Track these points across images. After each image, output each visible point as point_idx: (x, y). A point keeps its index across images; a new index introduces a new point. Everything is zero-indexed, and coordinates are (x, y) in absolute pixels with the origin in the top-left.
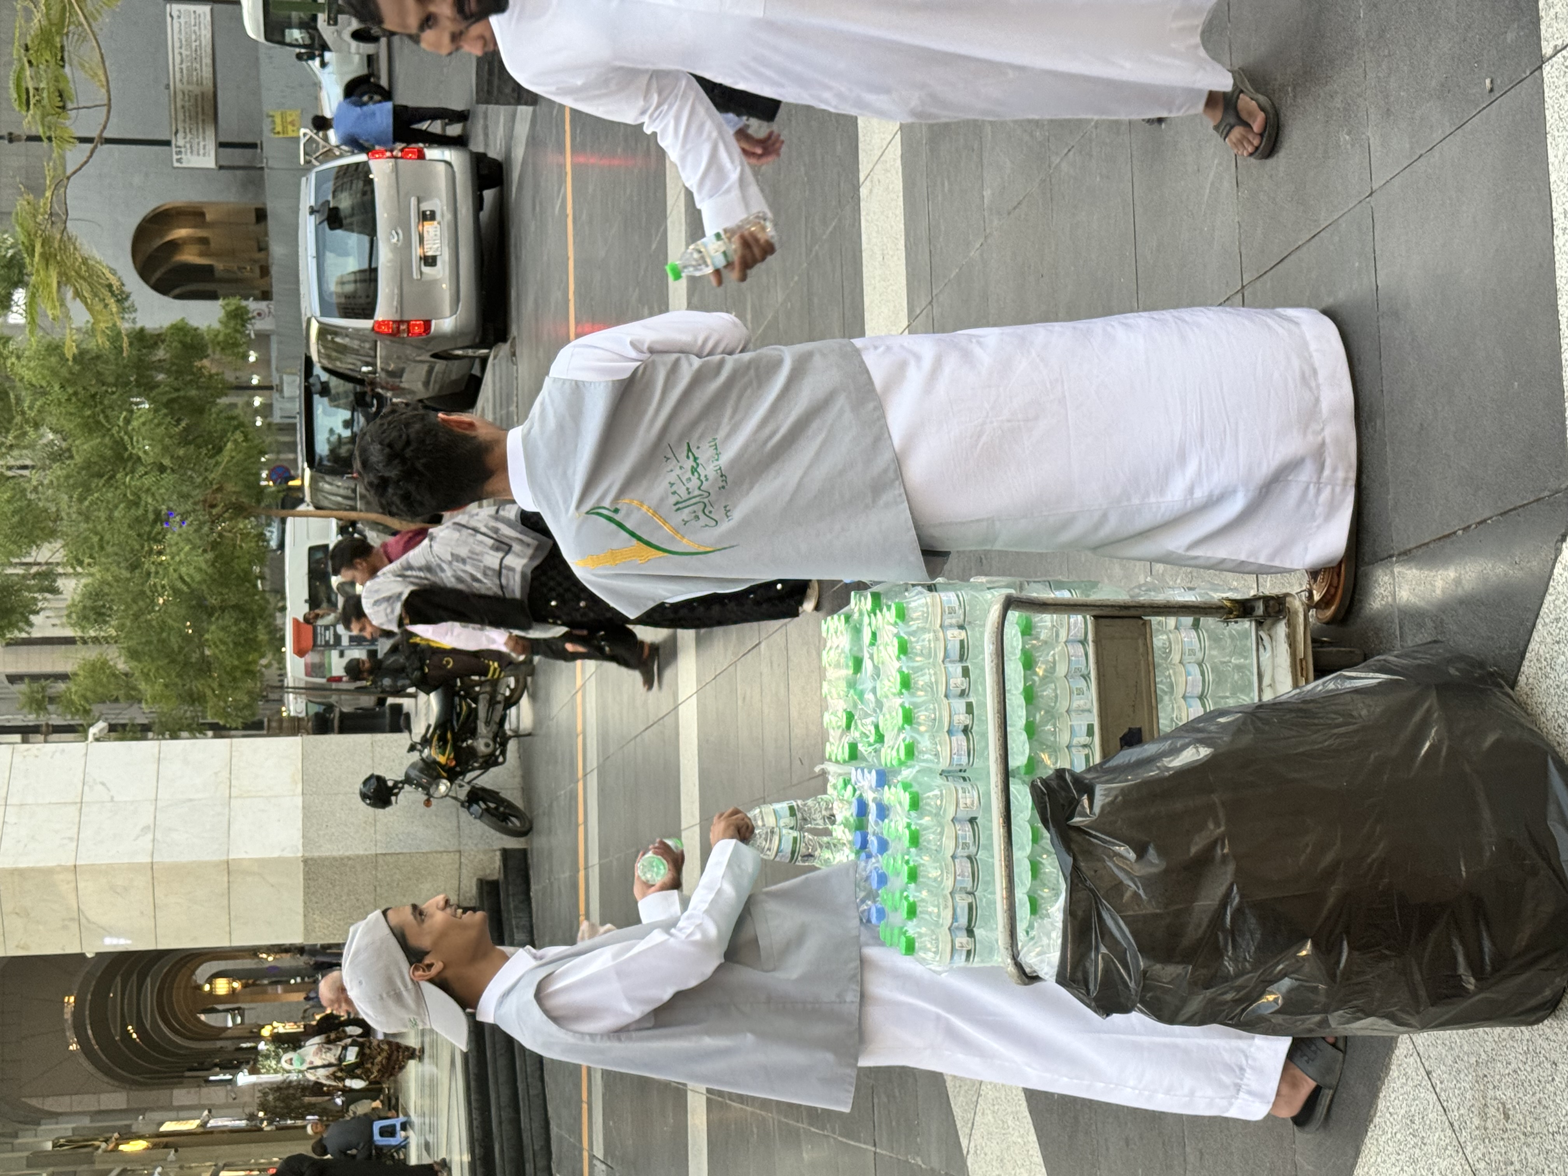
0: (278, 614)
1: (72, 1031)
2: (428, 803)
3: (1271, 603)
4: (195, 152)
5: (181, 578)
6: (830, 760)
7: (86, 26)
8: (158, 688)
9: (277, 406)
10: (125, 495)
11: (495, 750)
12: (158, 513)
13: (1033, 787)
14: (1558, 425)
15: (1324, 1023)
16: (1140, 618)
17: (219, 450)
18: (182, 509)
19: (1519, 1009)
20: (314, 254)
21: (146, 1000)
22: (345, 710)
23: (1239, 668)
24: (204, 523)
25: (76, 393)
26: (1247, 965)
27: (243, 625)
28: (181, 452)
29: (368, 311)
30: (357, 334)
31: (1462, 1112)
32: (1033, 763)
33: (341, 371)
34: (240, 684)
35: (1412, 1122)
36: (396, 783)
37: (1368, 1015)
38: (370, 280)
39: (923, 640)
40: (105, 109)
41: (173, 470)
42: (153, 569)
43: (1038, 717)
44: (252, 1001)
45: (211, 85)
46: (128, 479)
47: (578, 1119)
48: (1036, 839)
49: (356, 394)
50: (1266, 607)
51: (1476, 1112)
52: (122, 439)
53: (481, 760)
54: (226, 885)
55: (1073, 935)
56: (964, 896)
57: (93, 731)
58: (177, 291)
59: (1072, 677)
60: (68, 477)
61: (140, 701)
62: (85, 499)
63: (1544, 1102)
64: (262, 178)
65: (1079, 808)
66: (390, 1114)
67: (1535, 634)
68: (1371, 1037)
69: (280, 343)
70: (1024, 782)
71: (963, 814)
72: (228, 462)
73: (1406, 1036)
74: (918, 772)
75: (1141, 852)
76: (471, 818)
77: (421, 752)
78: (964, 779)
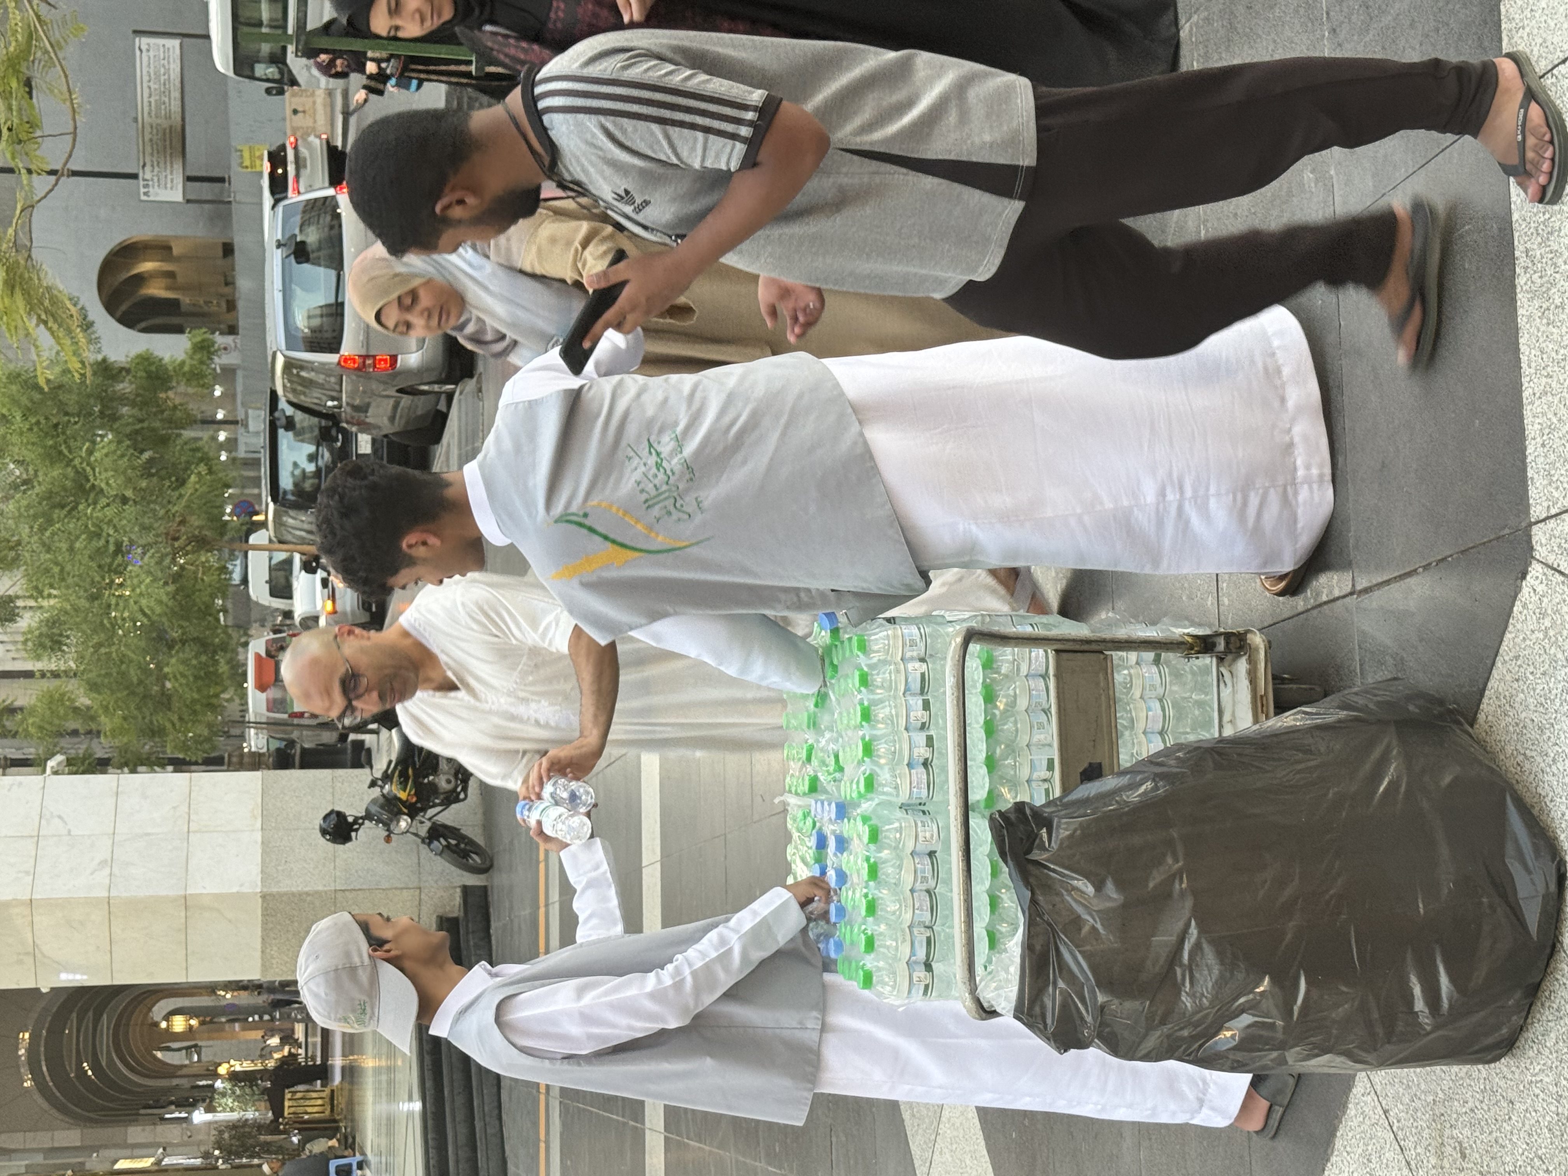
0: (240, 649)
1: (27, 1067)
2: (388, 839)
3: (1233, 639)
4: (162, 185)
5: (142, 610)
6: (790, 792)
7: (52, 55)
8: (117, 721)
9: (242, 440)
10: (86, 526)
11: (457, 786)
12: (119, 545)
13: (992, 819)
14: (1518, 463)
15: (1283, 1061)
16: (1101, 652)
17: (182, 482)
18: (142, 542)
19: (1476, 1048)
20: (281, 288)
21: (102, 1035)
22: (306, 746)
23: (1200, 704)
24: (167, 555)
25: (38, 423)
26: (1204, 1000)
27: (204, 658)
28: (144, 484)
29: (333, 346)
30: (323, 368)
31: (1419, 1150)
32: (992, 796)
33: (306, 405)
34: (199, 717)
35: (1369, 1161)
36: (356, 819)
37: (1325, 1051)
38: (337, 315)
39: (884, 673)
40: (69, 138)
41: (135, 502)
42: (113, 601)
43: (998, 751)
44: (209, 1039)
45: (179, 119)
46: (89, 511)
47: (535, 1158)
48: (995, 874)
49: (321, 428)
50: (1227, 643)
51: (1433, 1151)
52: (84, 470)
53: (442, 797)
54: (183, 920)
55: (1031, 970)
56: (923, 930)
57: (51, 764)
58: (143, 325)
59: (1033, 711)
60: (28, 507)
61: (98, 736)
62: (46, 530)
63: (1500, 1141)
64: (230, 214)
65: (1037, 841)
66: (346, 1153)
67: (1494, 672)
68: (1329, 1075)
69: (244, 377)
70: (984, 816)
71: (922, 847)
72: (191, 494)
73: (1364, 1074)
74: (878, 804)
75: (1099, 887)
76: (432, 855)
77: (382, 787)
78: (924, 812)
